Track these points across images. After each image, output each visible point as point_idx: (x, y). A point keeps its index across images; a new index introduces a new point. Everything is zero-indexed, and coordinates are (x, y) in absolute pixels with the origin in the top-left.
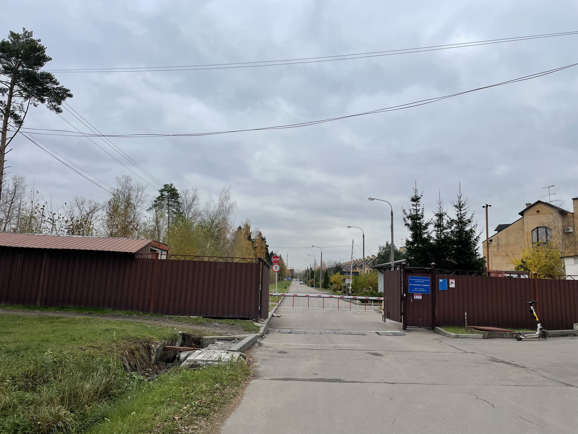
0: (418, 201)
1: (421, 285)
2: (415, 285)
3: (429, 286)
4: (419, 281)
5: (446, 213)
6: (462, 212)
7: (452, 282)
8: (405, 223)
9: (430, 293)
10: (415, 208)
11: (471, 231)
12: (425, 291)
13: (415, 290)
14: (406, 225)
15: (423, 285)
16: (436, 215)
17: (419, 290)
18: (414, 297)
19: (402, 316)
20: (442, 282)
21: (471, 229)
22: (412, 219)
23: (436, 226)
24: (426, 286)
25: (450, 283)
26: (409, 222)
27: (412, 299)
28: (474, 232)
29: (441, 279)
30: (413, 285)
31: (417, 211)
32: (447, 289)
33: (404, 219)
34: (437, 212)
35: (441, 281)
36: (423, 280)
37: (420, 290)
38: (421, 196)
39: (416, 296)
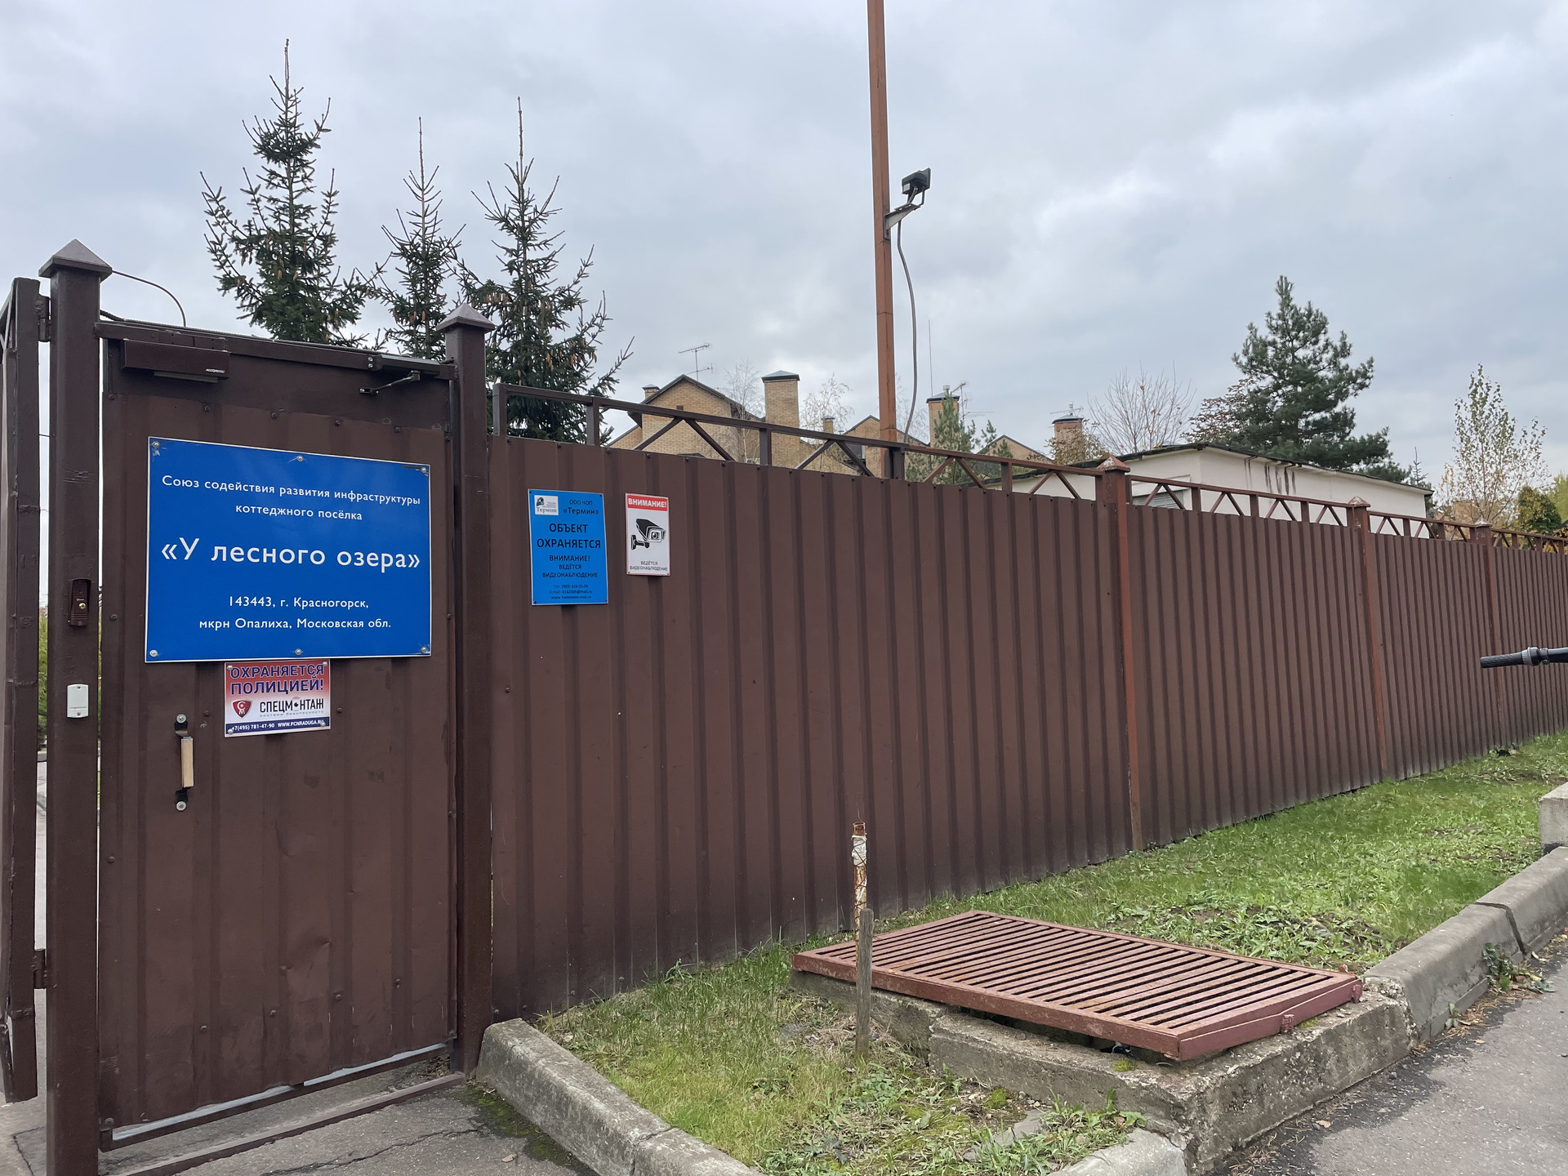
0: (304, 164)
1: (317, 558)
2: (236, 554)
3: (415, 561)
4: (288, 502)
5: (454, 244)
6: (532, 254)
7: (644, 525)
8: (221, 273)
9: (426, 651)
10: (282, 194)
11: (579, 347)
12: (377, 623)
13: (242, 623)
14: (228, 282)
15: (344, 558)
16: (404, 253)
17: (292, 614)
18: (231, 717)
19: (40, 996)
20: (553, 524)
21: (578, 339)
22: (264, 256)
23: (402, 311)
24: (384, 561)
25: (632, 529)
26: (251, 271)
27: (187, 745)
28: (591, 351)
29: (547, 487)
30: (203, 552)
31: (293, 210)
32: (600, 593)
33: (217, 249)
34: (407, 232)
35: (547, 505)
36: (352, 496)
37: (310, 614)
38: (320, 129)
39: (256, 700)
